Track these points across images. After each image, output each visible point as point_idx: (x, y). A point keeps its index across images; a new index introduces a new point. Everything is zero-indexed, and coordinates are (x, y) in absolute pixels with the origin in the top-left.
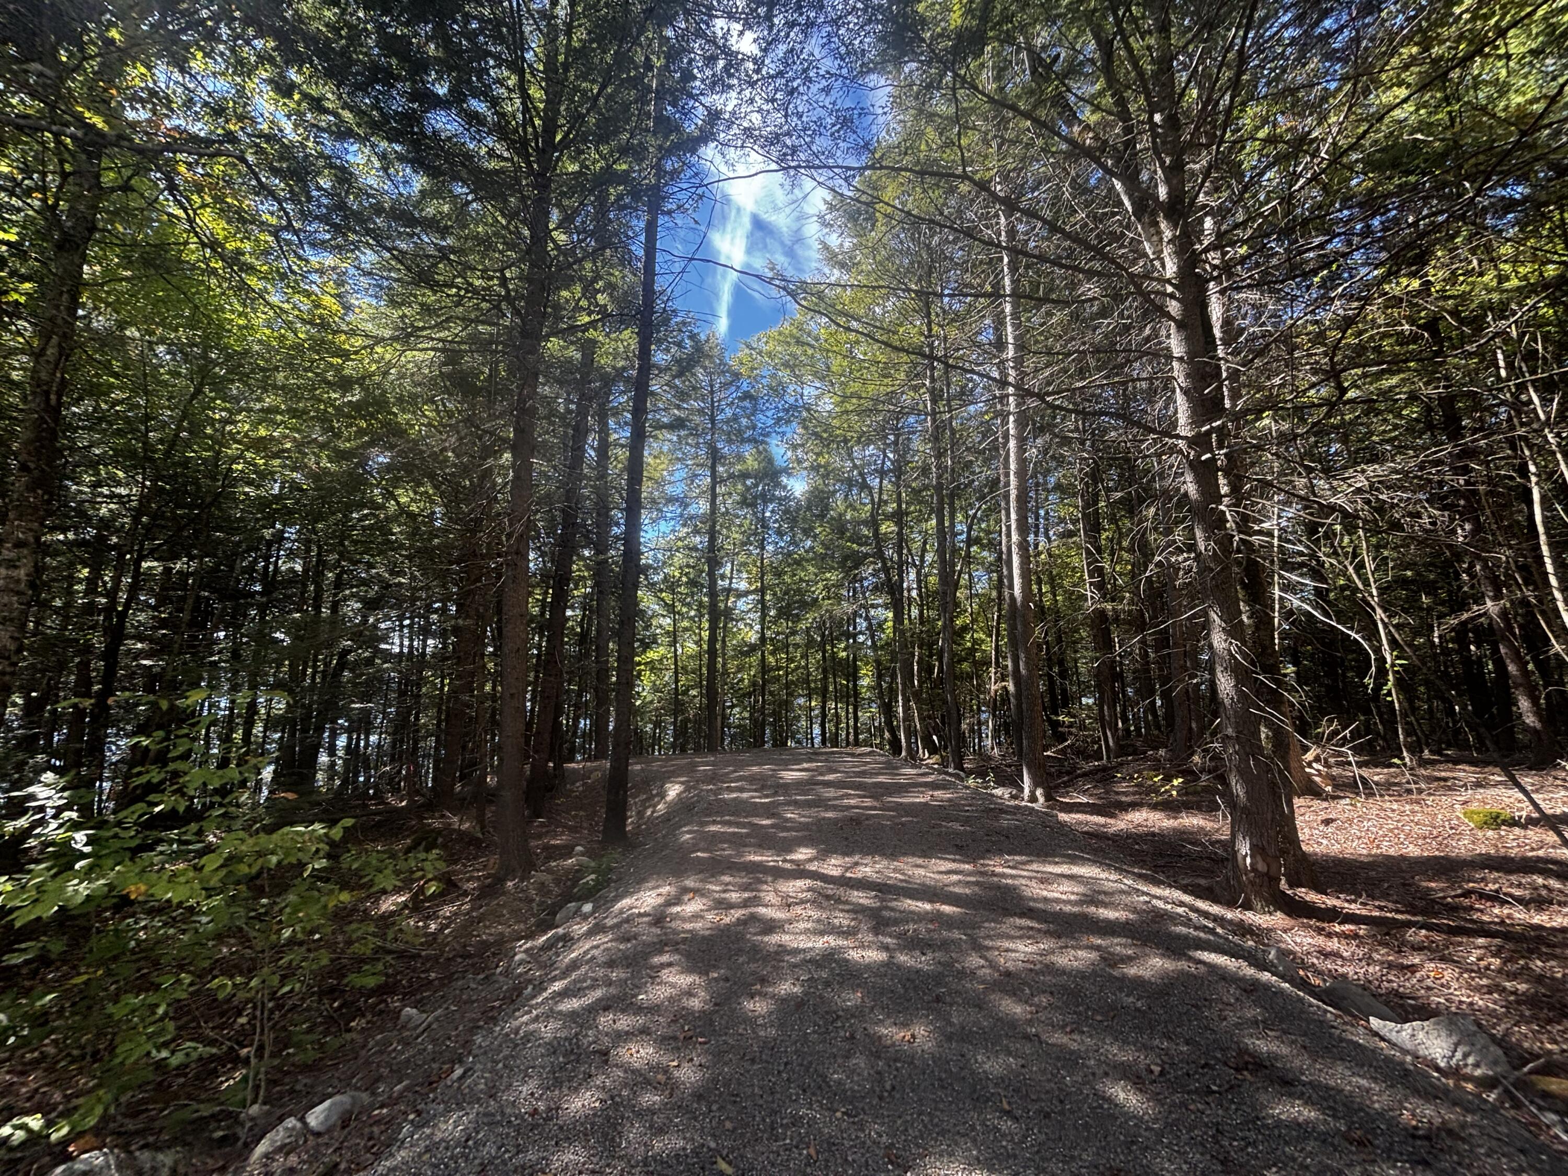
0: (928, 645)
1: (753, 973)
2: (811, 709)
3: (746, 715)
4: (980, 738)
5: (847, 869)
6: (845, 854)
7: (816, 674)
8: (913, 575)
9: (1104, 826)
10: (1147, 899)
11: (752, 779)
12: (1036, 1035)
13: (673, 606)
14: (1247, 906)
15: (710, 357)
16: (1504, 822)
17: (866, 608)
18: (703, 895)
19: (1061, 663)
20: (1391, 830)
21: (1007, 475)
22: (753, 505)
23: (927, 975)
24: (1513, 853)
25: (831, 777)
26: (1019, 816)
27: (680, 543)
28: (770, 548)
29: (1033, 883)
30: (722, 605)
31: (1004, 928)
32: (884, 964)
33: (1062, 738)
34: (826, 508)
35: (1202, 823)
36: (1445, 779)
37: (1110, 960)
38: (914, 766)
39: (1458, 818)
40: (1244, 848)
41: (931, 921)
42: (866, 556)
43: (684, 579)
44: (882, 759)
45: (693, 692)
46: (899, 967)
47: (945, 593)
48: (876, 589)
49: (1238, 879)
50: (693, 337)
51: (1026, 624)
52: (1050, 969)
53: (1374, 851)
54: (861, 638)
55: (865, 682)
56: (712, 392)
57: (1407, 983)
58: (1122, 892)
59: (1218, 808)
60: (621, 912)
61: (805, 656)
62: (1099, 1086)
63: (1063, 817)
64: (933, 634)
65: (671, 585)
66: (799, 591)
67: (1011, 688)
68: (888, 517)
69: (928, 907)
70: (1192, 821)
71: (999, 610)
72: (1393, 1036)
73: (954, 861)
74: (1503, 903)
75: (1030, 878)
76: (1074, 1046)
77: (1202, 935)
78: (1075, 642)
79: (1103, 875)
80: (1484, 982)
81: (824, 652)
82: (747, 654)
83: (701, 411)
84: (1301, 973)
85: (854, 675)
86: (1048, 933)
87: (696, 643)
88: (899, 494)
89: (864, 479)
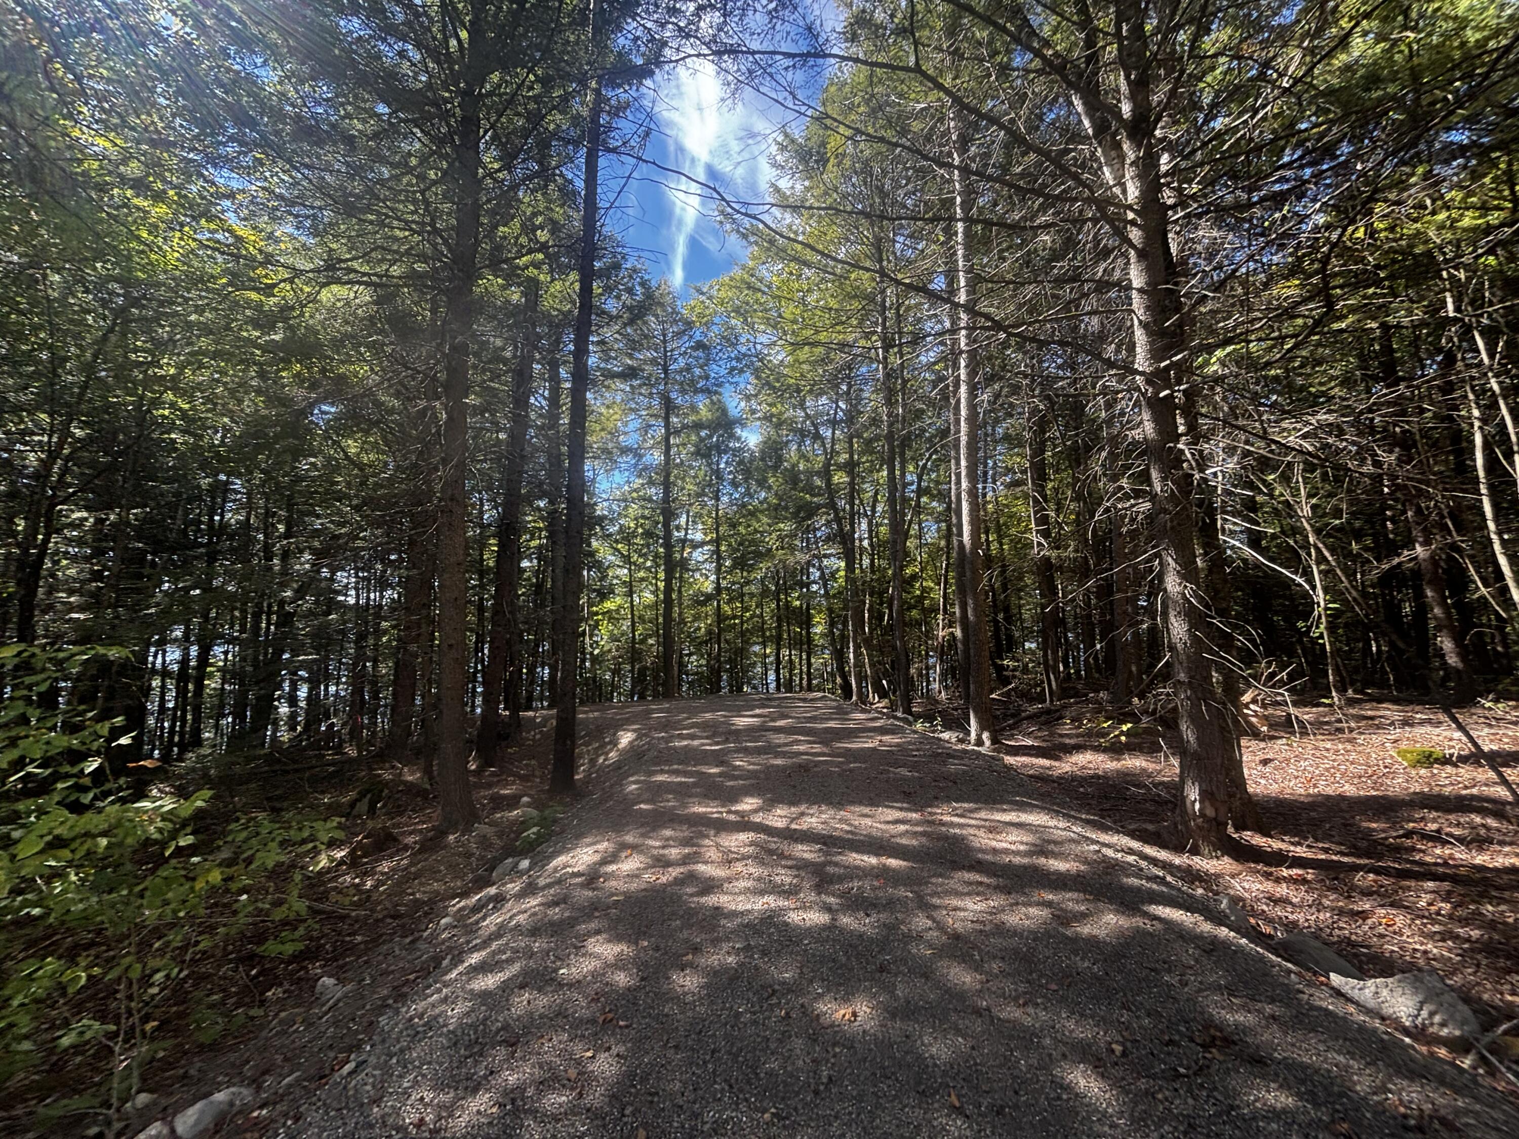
0: (879, 594)
1: (687, 941)
2: (765, 656)
3: (703, 662)
4: (928, 682)
5: (793, 820)
6: (792, 803)
7: (770, 622)
8: (864, 526)
9: (1049, 768)
10: (1096, 848)
11: (704, 726)
12: (988, 1009)
13: (629, 557)
14: (1195, 851)
15: (662, 305)
16: (1437, 761)
17: (820, 557)
18: (641, 852)
19: (1007, 609)
20: (1327, 770)
21: (958, 422)
22: (707, 456)
23: (871, 940)
24: (1447, 791)
25: (781, 723)
26: (966, 761)
27: (635, 495)
28: (725, 499)
29: (981, 833)
30: (678, 556)
31: (952, 884)
32: (825, 928)
33: (1006, 681)
34: (780, 459)
35: (1144, 764)
36: (1372, 718)
37: (1063, 918)
38: (864, 711)
39: (1392, 757)
40: (1193, 793)
41: (877, 877)
42: (819, 507)
43: (640, 530)
44: (834, 704)
45: (651, 641)
46: (842, 930)
47: (895, 542)
48: (828, 539)
49: (1186, 824)
50: (643, 284)
51: (974, 571)
52: (1001, 930)
53: (1311, 791)
54: (815, 587)
55: (818, 630)
56: (665, 342)
57: (1359, 931)
58: (1072, 841)
59: (1160, 749)
60: (555, 870)
61: (760, 605)
62: (1057, 1072)
63: (1009, 760)
64: (883, 581)
65: (627, 537)
66: (753, 542)
67: (958, 633)
68: (840, 467)
69: (873, 860)
70: (1135, 763)
71: (948, 559)
72: (1355, 994)
73: (901, 809)
74: (1445, 843)
75: (978, 827)
76: (1028, 1021)
77: (1155, 886)
78: (1020, 590)
79: (1052, 823)
80: (1437, 928)
81: (779, 600)
82: (703, 604)
83: (654, 361)
84: (1252, 921)
85: (807, 622)
86: (998, 889)
87: (652, 592)
88: (851, 446)
89: (816, 429)
